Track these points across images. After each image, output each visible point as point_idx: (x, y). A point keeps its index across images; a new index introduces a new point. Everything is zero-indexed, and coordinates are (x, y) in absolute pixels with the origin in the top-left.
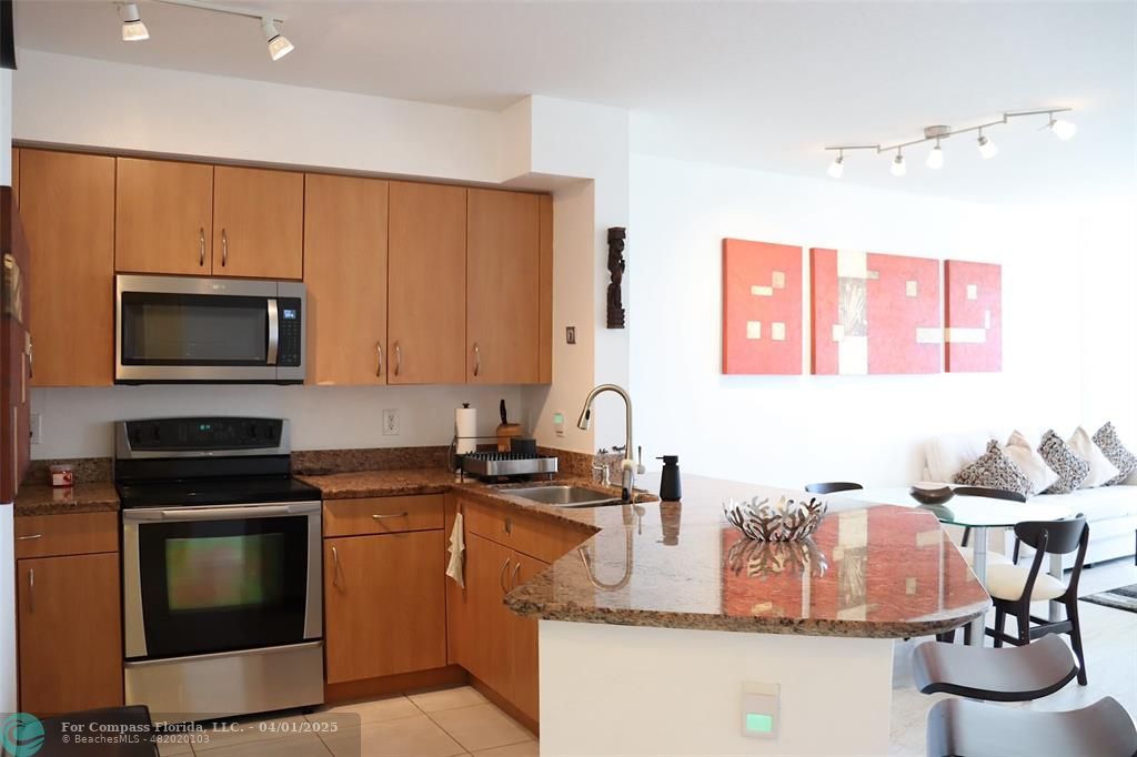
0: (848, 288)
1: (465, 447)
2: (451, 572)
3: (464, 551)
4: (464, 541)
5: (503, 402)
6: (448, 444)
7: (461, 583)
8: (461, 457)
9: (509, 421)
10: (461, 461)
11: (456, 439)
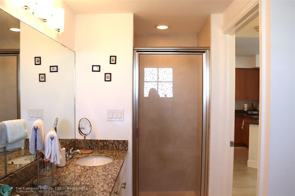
1: (245, 110)
2: (242, 128)
3: (244, 125)
4: (244, 123)
5: (252, 103)
6: (243, 109)
7: (244, 130)
8: (245, 111)
9: (253, 106)
10: (244, 112)
11: (244, 108)
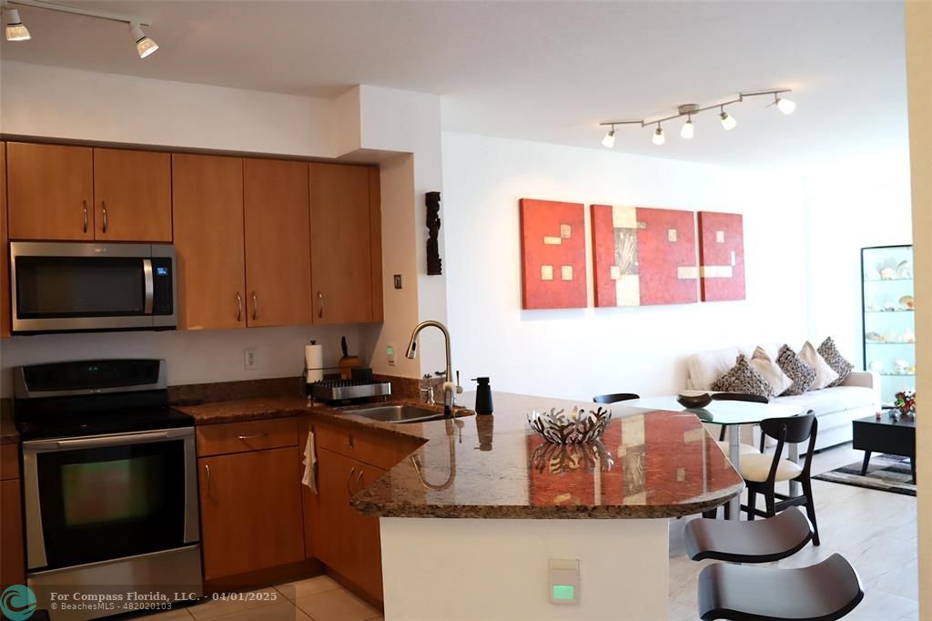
0: (622, 236)
1: (314, 377)
2: (306, 481)
3: (316, 464)
4: (316, 455)
5: (344, 338)
6: (300, 375)
7: (315, 490)
8: (311, 386)
9: (349, 354)
10: (310, 388)
11: (306, 370)
